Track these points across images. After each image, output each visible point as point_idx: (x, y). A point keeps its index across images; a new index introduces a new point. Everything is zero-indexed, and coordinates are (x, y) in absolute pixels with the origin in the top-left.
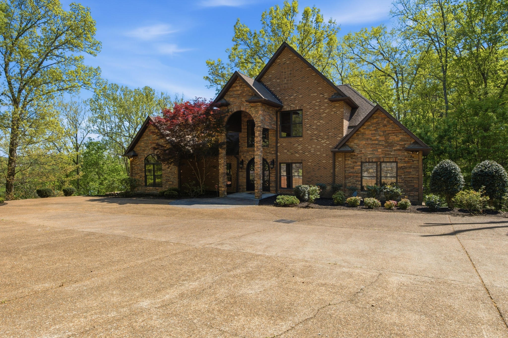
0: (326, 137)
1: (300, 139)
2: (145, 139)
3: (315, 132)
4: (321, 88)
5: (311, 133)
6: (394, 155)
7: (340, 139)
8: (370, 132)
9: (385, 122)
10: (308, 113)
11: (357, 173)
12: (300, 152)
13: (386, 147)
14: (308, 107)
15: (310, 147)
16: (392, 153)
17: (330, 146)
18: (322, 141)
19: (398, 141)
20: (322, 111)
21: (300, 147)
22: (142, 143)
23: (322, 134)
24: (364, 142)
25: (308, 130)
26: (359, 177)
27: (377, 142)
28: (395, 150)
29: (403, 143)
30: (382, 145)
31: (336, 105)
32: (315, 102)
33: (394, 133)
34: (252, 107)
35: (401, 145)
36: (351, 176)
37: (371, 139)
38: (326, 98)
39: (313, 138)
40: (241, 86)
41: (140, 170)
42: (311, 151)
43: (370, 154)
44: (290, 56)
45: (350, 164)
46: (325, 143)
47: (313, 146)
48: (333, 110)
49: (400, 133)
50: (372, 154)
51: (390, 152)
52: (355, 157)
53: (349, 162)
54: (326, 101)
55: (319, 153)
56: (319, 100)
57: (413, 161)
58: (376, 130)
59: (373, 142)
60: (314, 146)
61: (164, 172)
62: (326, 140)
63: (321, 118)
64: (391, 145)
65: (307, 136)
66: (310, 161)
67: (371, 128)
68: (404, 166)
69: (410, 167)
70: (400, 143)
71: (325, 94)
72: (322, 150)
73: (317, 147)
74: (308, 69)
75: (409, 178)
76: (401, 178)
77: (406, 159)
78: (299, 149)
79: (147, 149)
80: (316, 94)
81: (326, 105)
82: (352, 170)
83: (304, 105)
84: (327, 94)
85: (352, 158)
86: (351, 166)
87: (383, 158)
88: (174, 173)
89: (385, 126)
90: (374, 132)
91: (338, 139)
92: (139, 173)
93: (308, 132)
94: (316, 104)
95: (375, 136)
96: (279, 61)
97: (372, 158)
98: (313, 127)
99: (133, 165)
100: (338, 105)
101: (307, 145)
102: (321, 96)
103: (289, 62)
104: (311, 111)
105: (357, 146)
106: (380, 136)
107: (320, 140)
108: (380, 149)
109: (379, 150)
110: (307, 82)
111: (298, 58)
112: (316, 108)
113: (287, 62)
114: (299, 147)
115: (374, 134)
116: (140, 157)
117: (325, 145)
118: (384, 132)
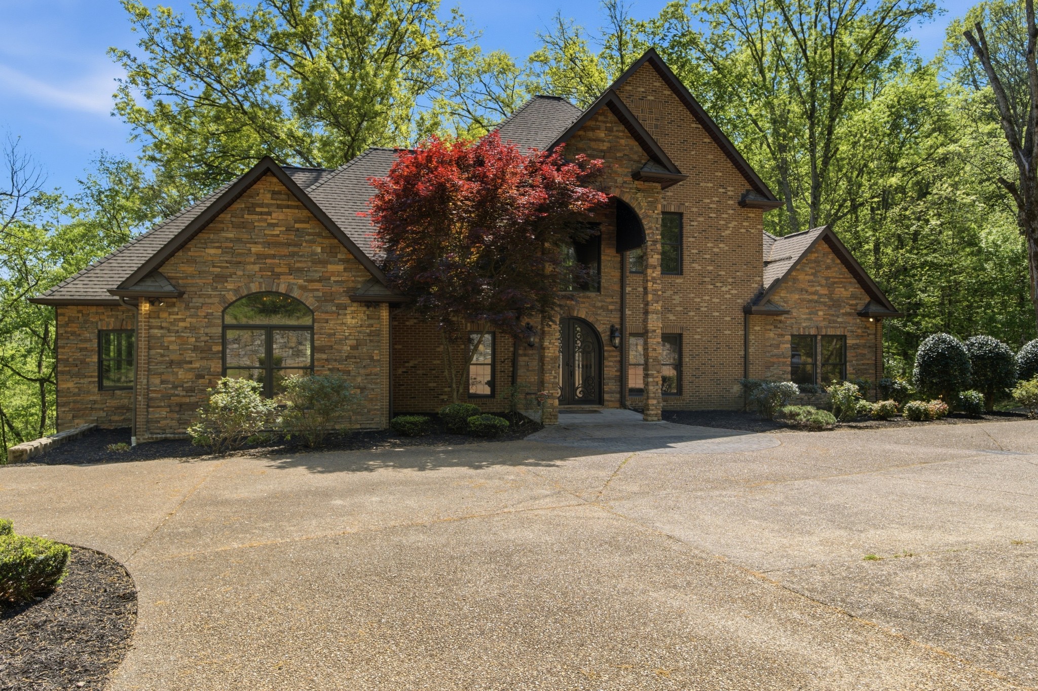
0: (730, 280)
1: (677, 281)
2: (231, 235)
3: (710, 268)
4: (720, 174)
5: (700, 268)
6: (841, 323)
7: (756, 285)
8: (807, 277)
9: (829, 261)
10: (695, 223)
11: (784, 357)
12: (677, 309)
13: (830, 307)
14: (695, 210)
15: (699, 300)
16: (839, 320)
17: (739, 301)
18: (724, 289)
19: (847, 298)
20: (722, 222)
21: (677, 299)
22: (212, 251)
23: (723, 273)
24: (797, 297)
25: (694, 261)
26: (787, 365)
27: (816, 297)
28: (844, 314)
29: (854, 302)
30: (824, 304)
31: (750, 215)
32: (708, 201)
33: (841, 283)
34: (639, 190)
35: (851, 305)
36: (774, 363)
37: (807, 292)
38: (731, 198)
39: (706, 279)
40: (610, 130)
41: (195, 349)
42: (702, 309)
43: (807, 319)
44: (655, 84)
45: (774, 339)
46: (728, 292)
47: (705, 298)
48: (745, 224)
49: (850, 283)
50: (810, 319)
51: (835, 318)
52: (781, 325)
53: (772, 335)
54: (730, 202)
55: (717, 314)
56: (717, 199)
57: (869, 335)
58: (814, 275)
59: (810, 297)
60: (707, 298)
61: (324, 356)
62: (730, 287)
63: (720, 239)
64: (836, 304)
65: (692, 274)
66: (698, 330)
67: (807, 269)
68: (857, 344)
69: (864, 346)
70: (851, 302)
71: (729, 188)
72: (723, 307)
73: (714, 300)
74: (694, 125)
75: (863, 364)
76: (853, 366)
77: (859, 331)
78: (674, 302)
79: (240, 273)
80: (711, 185)
81: (731, 212)
82: (775, 351)
83: (687, 204)
84: (732, 189)
85: (776, 327)
86: (774, 342)
87: (826, 328)
88: (371, 358)
89: (828, 268)
90: (812, 277)
91: (753, 285)
92: (191, 362)
93: (694, 265)
94: (711, 206)
95: (813, 286)
96: (630, 88)
97: (809, 327)
98: (705, 256)
99: (156, 332)
100: (753, 215)
101: (692, 295)
102: (721, 190)
103: (652, 98)
104: (701, 219)
105: (785, 302)
106: (822, 286)
107: (719, 284)
108: (821, 310)
109: (821, 313)
110: (693, 153)
111: (674, 96)
112: (711, 215)
113: (649, 98)
114: (676, 297)
115: (812, 281)
116: (197, 301)
117: (728, 296)
118: (827, 278)
